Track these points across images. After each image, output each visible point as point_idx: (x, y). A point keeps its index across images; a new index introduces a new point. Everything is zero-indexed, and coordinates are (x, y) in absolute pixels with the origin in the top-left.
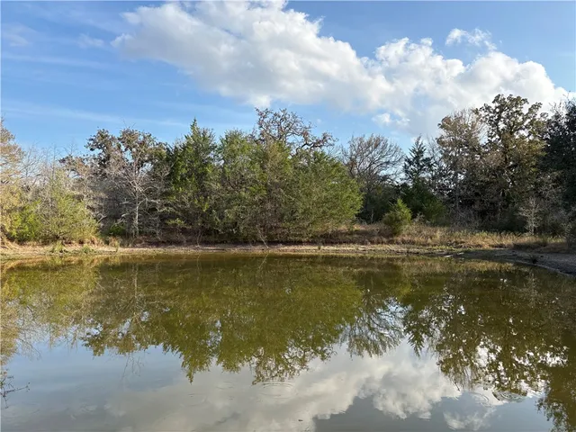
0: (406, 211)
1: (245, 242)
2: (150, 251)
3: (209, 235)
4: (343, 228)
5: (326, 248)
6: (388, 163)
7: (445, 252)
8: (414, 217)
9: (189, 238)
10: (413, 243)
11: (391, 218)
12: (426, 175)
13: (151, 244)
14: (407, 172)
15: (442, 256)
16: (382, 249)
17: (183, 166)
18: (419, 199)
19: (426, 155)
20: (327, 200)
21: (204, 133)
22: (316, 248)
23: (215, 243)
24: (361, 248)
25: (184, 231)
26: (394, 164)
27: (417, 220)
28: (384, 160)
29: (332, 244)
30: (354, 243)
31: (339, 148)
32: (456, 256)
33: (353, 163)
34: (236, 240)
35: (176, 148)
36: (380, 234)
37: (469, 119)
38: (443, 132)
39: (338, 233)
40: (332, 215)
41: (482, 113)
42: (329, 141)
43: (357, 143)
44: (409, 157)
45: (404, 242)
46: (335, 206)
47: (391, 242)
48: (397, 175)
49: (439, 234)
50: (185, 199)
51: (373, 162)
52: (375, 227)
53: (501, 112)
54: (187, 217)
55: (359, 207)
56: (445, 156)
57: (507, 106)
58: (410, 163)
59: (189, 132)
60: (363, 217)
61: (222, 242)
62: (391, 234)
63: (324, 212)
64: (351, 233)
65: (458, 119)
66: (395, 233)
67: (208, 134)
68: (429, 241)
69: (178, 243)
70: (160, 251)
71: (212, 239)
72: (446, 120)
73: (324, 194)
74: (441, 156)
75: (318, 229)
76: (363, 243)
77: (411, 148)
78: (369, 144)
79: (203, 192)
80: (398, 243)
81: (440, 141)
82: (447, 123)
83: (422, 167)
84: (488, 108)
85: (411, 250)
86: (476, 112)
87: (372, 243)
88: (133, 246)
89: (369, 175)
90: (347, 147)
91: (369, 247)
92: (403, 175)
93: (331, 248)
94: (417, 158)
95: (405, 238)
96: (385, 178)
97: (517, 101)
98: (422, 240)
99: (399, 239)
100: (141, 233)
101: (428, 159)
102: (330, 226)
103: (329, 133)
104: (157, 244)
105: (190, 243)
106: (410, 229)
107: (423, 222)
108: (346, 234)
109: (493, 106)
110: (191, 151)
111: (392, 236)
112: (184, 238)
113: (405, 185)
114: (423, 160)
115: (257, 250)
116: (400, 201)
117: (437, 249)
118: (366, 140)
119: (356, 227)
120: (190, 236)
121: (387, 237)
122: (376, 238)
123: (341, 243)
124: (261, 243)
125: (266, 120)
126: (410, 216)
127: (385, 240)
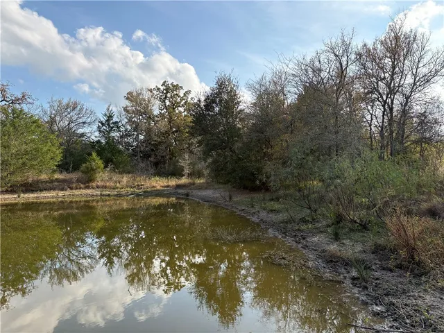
0: (99, 162)
4: (44, 177)
5: (26, 195)
6: (84, 123)
7: (130, 193)
8: (106, 167)
10: (106, 187)
11: (87, 168)
12: (115, 134)
14: (100, 131)
15: (127, 196)
16: (80, 194)
18: (109, 153)
19: (115, 119)
20: (26, 153)
22: (16, 196)
24: (61, 193)
26: (90, 124)
27: (108, 169)
28: (81, 121)
29: (33, 191)
30: (54, 189)
31: (39, 107)
32: (138, 195)
33: (52, 121)
36: (78, 181)
37: (146, 95)
38: (128, 103)
39: (38, 182)
40: (32, 166)
41: (155, 92)
42: (28, 100)
43: (56, 104)
44: (102, 119)
45: (98, 187)
46: (35, 159)
47: (87, 187)
48: (92, 133)
49: (125, 179)
51: (71, 122)
52: (73, 176)
53: (167, 92)
55: (59, 158)
56: (130, 121)
57: (170, 90)
58: (103, 124)
60: (63, 167)
62: (87, 181)
63: (24, 164)
64: (52, 181)
65: (139, 94)
66: (91, 180)
68: (118, 185)
72: (130, 93)
73: (24, 147)
74: (126, 120)
75: (18, 178)
76: (62, 190)
77: (104, 113)
78: (68, 106)
80: (93, 188)
81: (125, 109)
82: (130, 97)
83: (112, 128)
84: (158, 89)
85: (104, 193)
86: (151, 90)
87: (71, 189)
89: (68, 132)
90: (47, 107)
91: (68, 193)
92: (97, 134)
93: (32, 195)
94: (108, 121)
95: (100, 184)
96: (82, 135)
97: (177, 87)
98: (112, 184)
99: (94, 185)
101: (116, 122)
102: (31, 176)
103: (28, 92)
106: (103, 177)
107: (113, 170)
108: (47, 182)
109: (162, 88)
111: (88, 182)
113: (98, 142)
114: (113, 123)
116: (94, 155)
117: (124, 191)
118: (65, 102)
119: (57, 176)
121: (85, 184)
122: (74, 185)
123: (41, 190)
126: (102, 166)
127: (82, 186)
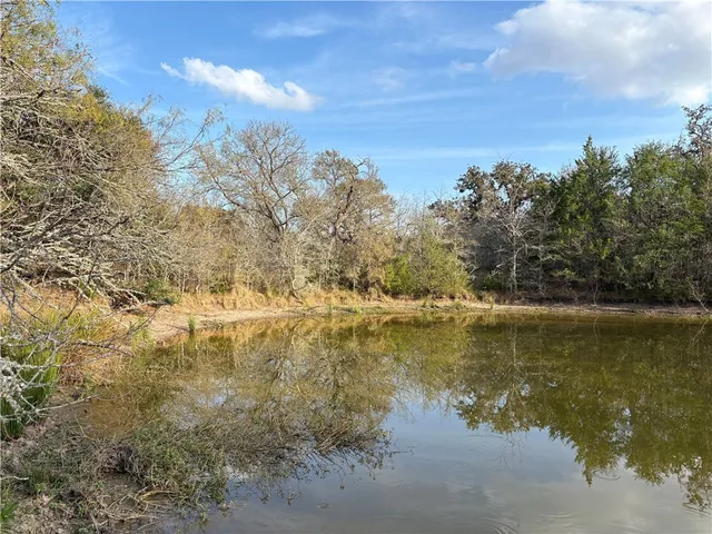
1: (668, 301)
2: (532, 309)
3: (610, 291)
9: (583, 294)
13: (532, 301)
17: (573, 201)
21: (602, 154)
23: (619, 302)
25: (574, 285)
34: (652, 299)
35: (563, 178)
50: (576, 244)
54: (579, 265)
59: (582, 155)
61: (631, 301)
67: (608, 154)
69: (568, 301)
70: (543, 309)
71: (616, 296)
79: (602, 232)
88: (511, 303)
100: (519, 287)
104: (540, 301)
105: (583, 300)
110: (584, 179)
112: (575, 295)
115: (690, 314)
120: (582, 293)
124: (696, 303)
125: (700, 122)
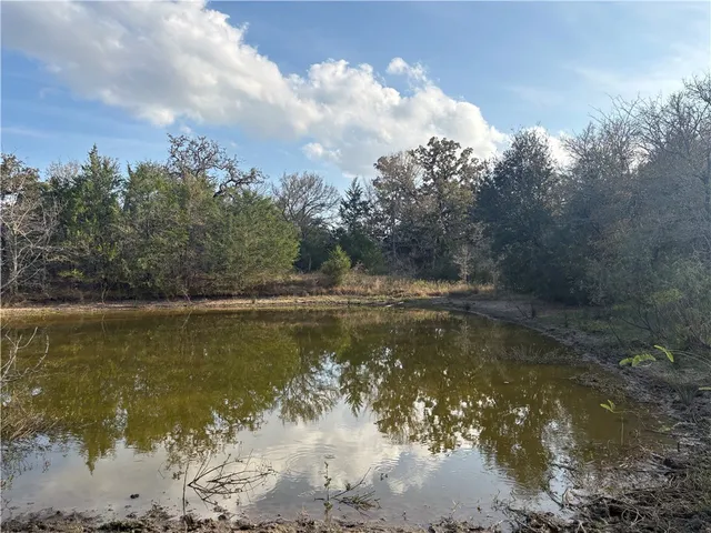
0: (345, 260)
1: (161, 297)
2: (37, 311)
3: (116, 289)
4: (279, 278)
5: (260, 301)
6: (323, 205)
7: (386, 302)
8: (353, 266)
9: (88, 293)
10: (353, 293)
11: (330, 267)
12: (362, 220)
13: (35, 302)
14: (343, 216)
15: (383, 306)
16: (322, 301)
17: (80, 205)
18: (357, 244)
19: (363, 198)
20: (261, 247)
21: (105, 165)
22: (250, 301)
23: (122, 299)
24: (300, 300)
25: (80, 285)
26: (330, 206)
27: (356, 269)
28: (318, 202)
29: (267, 296)
30: (292, 295)
31: (269, 187)
32: (397, 305)
33: (283, 202)
34: (150, 295)
36: (319, 284)
37: (406, 160)
38: (378, 174)
39: (272, 284)
40: (267, 264)
41: (418, 155)
42: (258, 178)
43: (289, 182)
44: (346, 199)
45: (343, 292)
46: (268, 255)
47: (330, 293)
48: (333, 219)
49: (378, 283)
50: (84, 245)
51: (306, 205)
52: (313, 277)
53: (436, 155)
54: (86, 266)
55: (295, 254)
56: (382, 200)
57: (439, 150)
58: (347, 206)
59: (85, 161)
60: (300, 266)
61: (131, 298)
62: (330, 284)
63: (258, 261)
64: (288, 284)
65: (394, 159)
66: (335, 283)
67: (111, 165)
68: (369, 290)
69: (73, 300)
70: (49, 310)
71: (119, 294)
72: (382, 159)
73: (258, 240)
74: (377, 199)
75: (251, 280)
76: (301, 295)
77: (348, 190)
78: (302, 182)
79: (106, 237)
80: (337, 294)
81: (375, 183)
82: (382, 164)
83: (358, 211)
84: (423, 150)
85: (352, 301)
86: (412, 153)
87: (311, 294)
88: (11, 306)
89: (301, 217)
90: (278, 185)
91: (308, 299)
92: (339, 219)
93: (267, 301)
94: (353, 200)
95: (346, 288)
96: (319, 221)
97: (451, 145)
98: (362, 289)
99: (339, 289)
100: (20, 288)
101: (364, 203)
102: (265, 276)
103: (258, 168)
104: (45, 302)
105: (88, 299)
106: (349, 279)
107: (362, 270)
108: (282, 285)
109: (428, 149)
111: (331, 286)
112: (81, 294)
113: (340, 231)
114: (360, 204)
115: (179, 307)
116: (339, 248)
117: (377, 299)
118: (300, 177)
119: (297, 278)
120: (93, 292)
121: (327, 288)
122: (314, 290)
123: (276, 295)
124: (181, 297)
125: (180, 149)
126: (349, 264)
127: (324, 291)
